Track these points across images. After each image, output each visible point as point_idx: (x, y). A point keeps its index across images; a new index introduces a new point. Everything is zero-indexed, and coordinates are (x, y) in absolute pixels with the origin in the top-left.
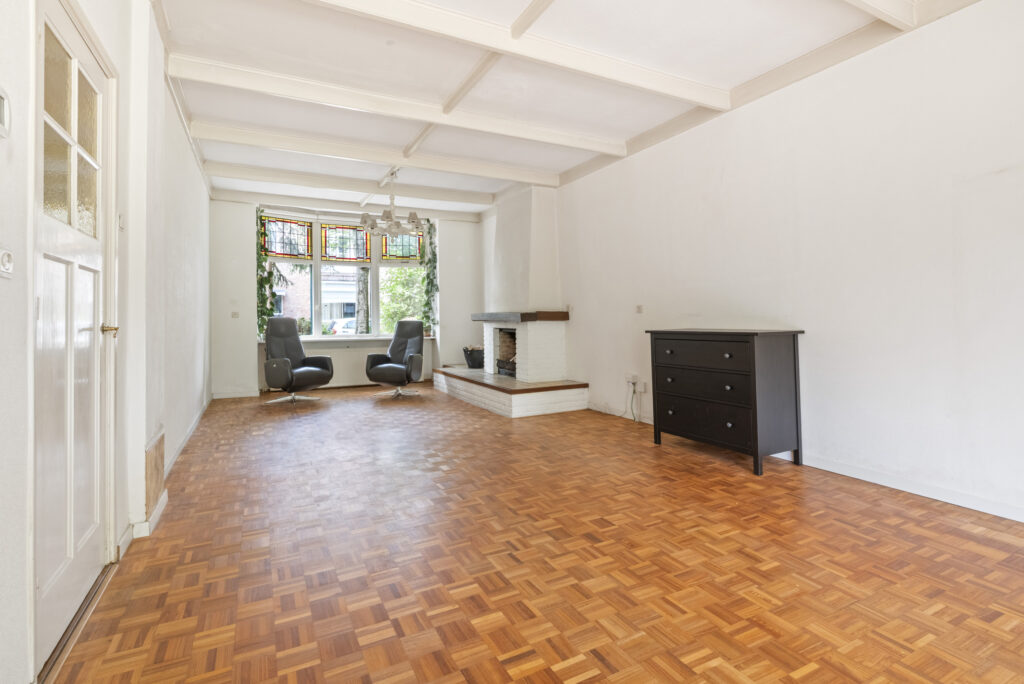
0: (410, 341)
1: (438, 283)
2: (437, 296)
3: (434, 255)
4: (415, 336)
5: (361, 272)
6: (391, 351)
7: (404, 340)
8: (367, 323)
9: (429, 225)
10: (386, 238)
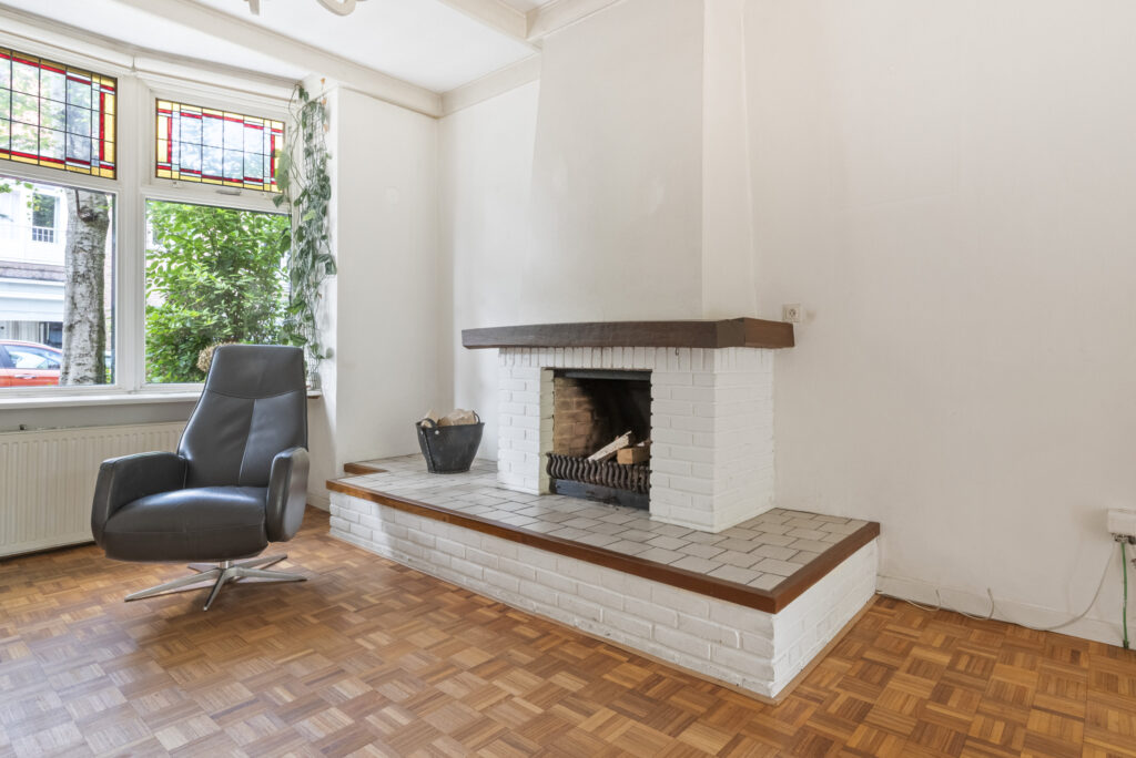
0: (260, 406)
1: (335, 252)
2: (331, 285)
3: (324, 181)
4: (280, 392)
5: (83, 228)
6: (194, 440)
7: (235, 403)
8: (100, 357)
9: (304, 103)
10: (170, 120)
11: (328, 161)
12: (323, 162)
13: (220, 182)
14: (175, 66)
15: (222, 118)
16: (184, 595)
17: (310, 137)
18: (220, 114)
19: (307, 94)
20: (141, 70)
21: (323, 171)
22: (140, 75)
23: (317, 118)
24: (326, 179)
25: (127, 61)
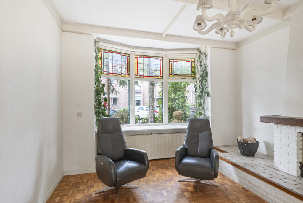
1: (210, 91)
4: (204, 131)
7: (196, 134)
9: (200, 53)
10: (172, 64)
11: (207, 67)
12: (206, 68)
13: (181, 76)
14: (173, 51)
15: (182, 61)
16: (190, 183)
17: (201, 62)
18: (181, 60)
19: (201, 51)
20: (168, 54)
21: (206, 70)
22: (167, 55)
23: (203, 56)
24: (207, 72)
25: (165, 53)
